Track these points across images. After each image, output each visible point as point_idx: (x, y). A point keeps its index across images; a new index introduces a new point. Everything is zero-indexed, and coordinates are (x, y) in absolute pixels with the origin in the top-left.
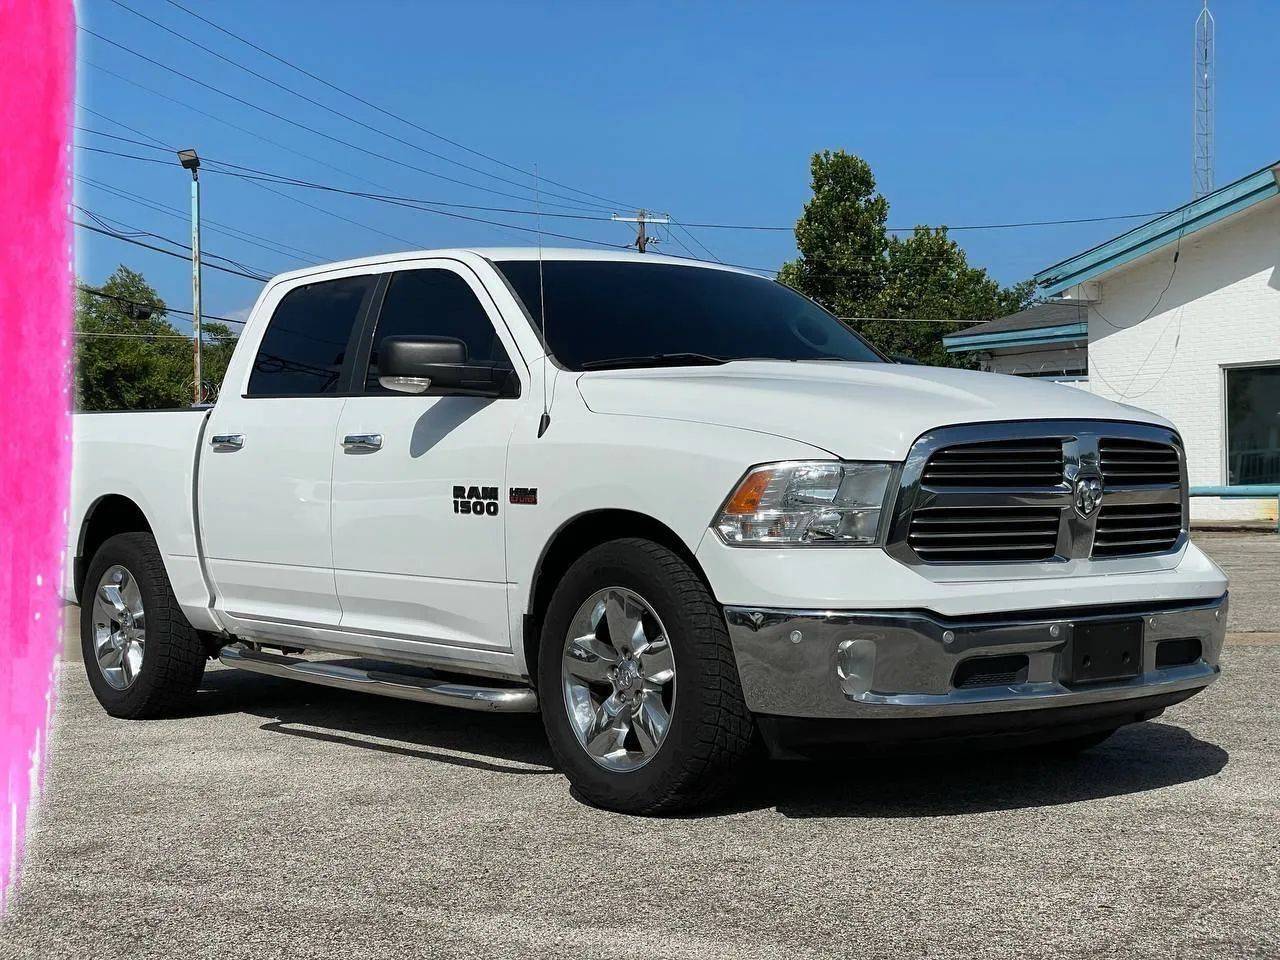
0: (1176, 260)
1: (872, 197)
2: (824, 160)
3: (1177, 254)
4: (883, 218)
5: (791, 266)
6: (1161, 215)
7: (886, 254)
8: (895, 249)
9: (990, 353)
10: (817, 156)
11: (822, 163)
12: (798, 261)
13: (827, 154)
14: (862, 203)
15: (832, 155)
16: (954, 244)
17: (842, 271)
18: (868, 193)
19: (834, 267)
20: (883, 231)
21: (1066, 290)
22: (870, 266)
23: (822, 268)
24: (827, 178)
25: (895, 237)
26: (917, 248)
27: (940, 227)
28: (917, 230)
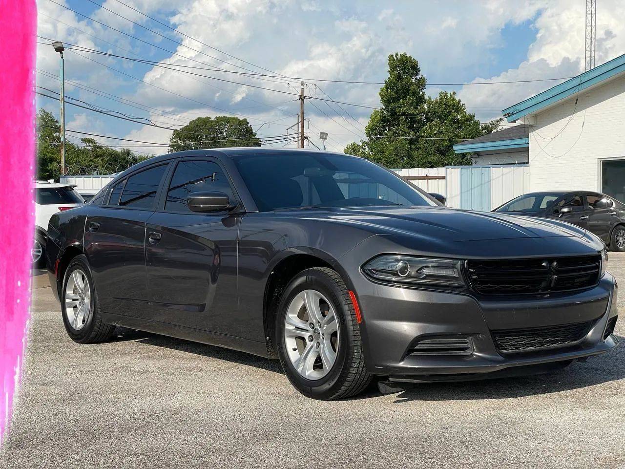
0: (576, 103)
1: (418, 77)
2: (395, 58)
3: (577, 100)
4: (423, 88)
5: (378, 111)
6: (569, 79)
7: (426, 105)
8: (429, 102)
9: (477, 154)
10: (392, 56)
11: (394, 60)
12: (381, 109)
13: (397, 55)
14: (414, 80)
15: (399, 56)
16: (460, 101)
17: (403, 114)
18: (417, 75)
19: (399, 112)
20: (424, 94)
21: (518, 119)
22: (417, 111)
23: (393, 113)
24: (396, 68)
25: (430, 97)
26: (441, 103)
27: (452, 93)
28: (441, 94)
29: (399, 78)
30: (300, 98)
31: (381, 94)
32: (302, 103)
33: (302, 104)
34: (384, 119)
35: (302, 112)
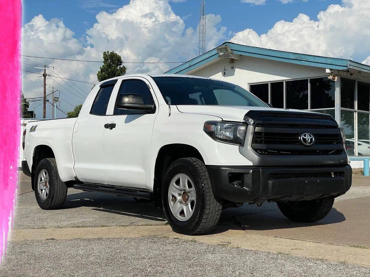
1: (122, 66)
4: (125, 73)
6: (184, 63)
10: (105, 53)
11: (106, 55)
13: (108, 52)
14: (118, 68)
15: (110, 53)
18: (120, 65)
24: (108, 60)
29: (110, 66)
30: (44, 75)
31: (98, 75)
33: (45, 79)
35: (45, 84)
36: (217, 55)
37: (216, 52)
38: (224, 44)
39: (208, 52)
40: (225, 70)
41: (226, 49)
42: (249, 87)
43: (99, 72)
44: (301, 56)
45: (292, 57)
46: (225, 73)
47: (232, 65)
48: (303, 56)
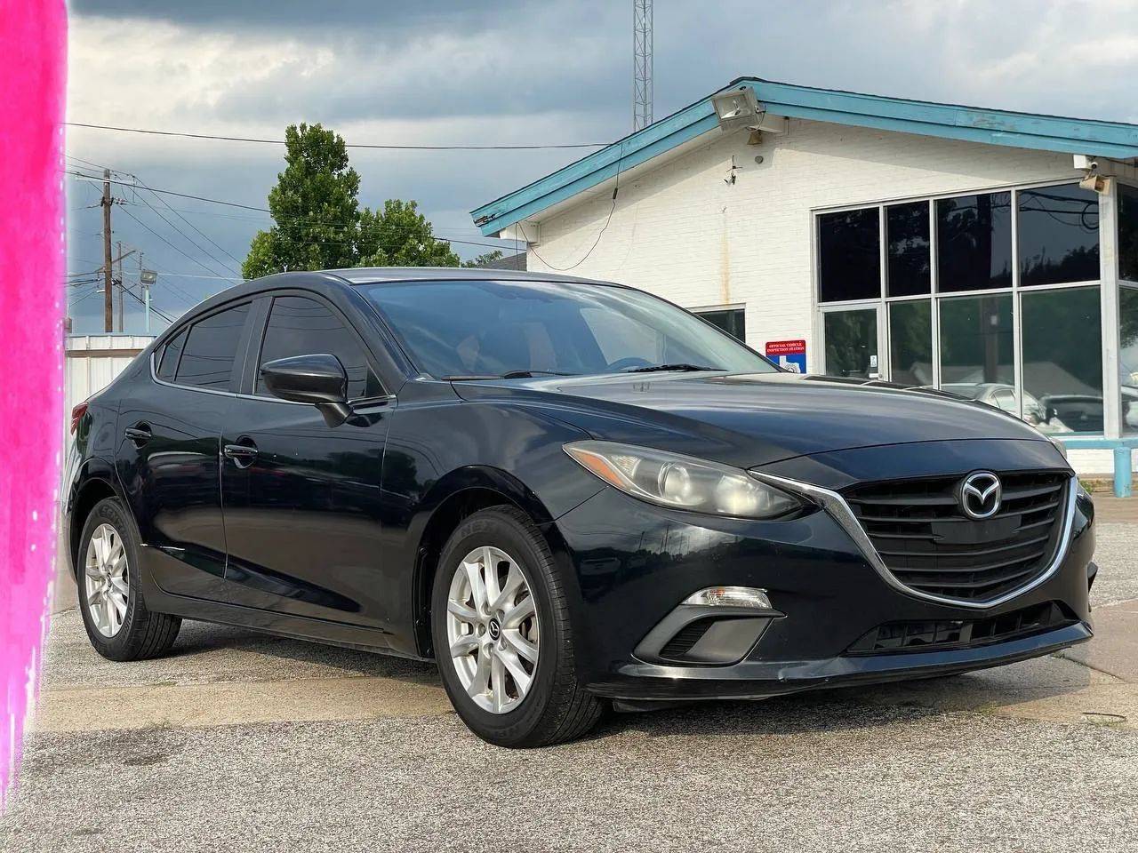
0: (614, 198)
1: (345, 171)
2: (300, 134)
3: (616, 190)
4: (354, 191)
5: (267, 234)
6: (602, 147)
7: (358, 224)
8: (367, 219)
10: (294, 128)
11: (297, 136)
12: (272, 230)
13: (303, 127)
14: (336, 177)
15: (308, 128)
16: (422, 218)
17: (316, 239)
18: (341, 167)
19: (307, 235)
20: (355, 204)
21: (504, 229)
22: (341, 235)
23: (296, 237)
24: (301, 151)
25: (367, 210)
26: (387, 221)
27: (410, 204)
28: (388, 204)
29: (309, 171)
30: (103, 202)
31: (271, 199)
32: (106, 213)
33: (107, 215)
34: (277, 249)
35: (108, 231)
36: (714, 120)
37: (708, 108)
38: (733, 83)
39: (684, 109)
40: (734, 167)
41: (743, 98)
42: (814, 222)
43: (275, 191)
44: (994, 118)
45: (962, 119)
46: (734, 177)
47: (757, 152)
48: (999, 118)
